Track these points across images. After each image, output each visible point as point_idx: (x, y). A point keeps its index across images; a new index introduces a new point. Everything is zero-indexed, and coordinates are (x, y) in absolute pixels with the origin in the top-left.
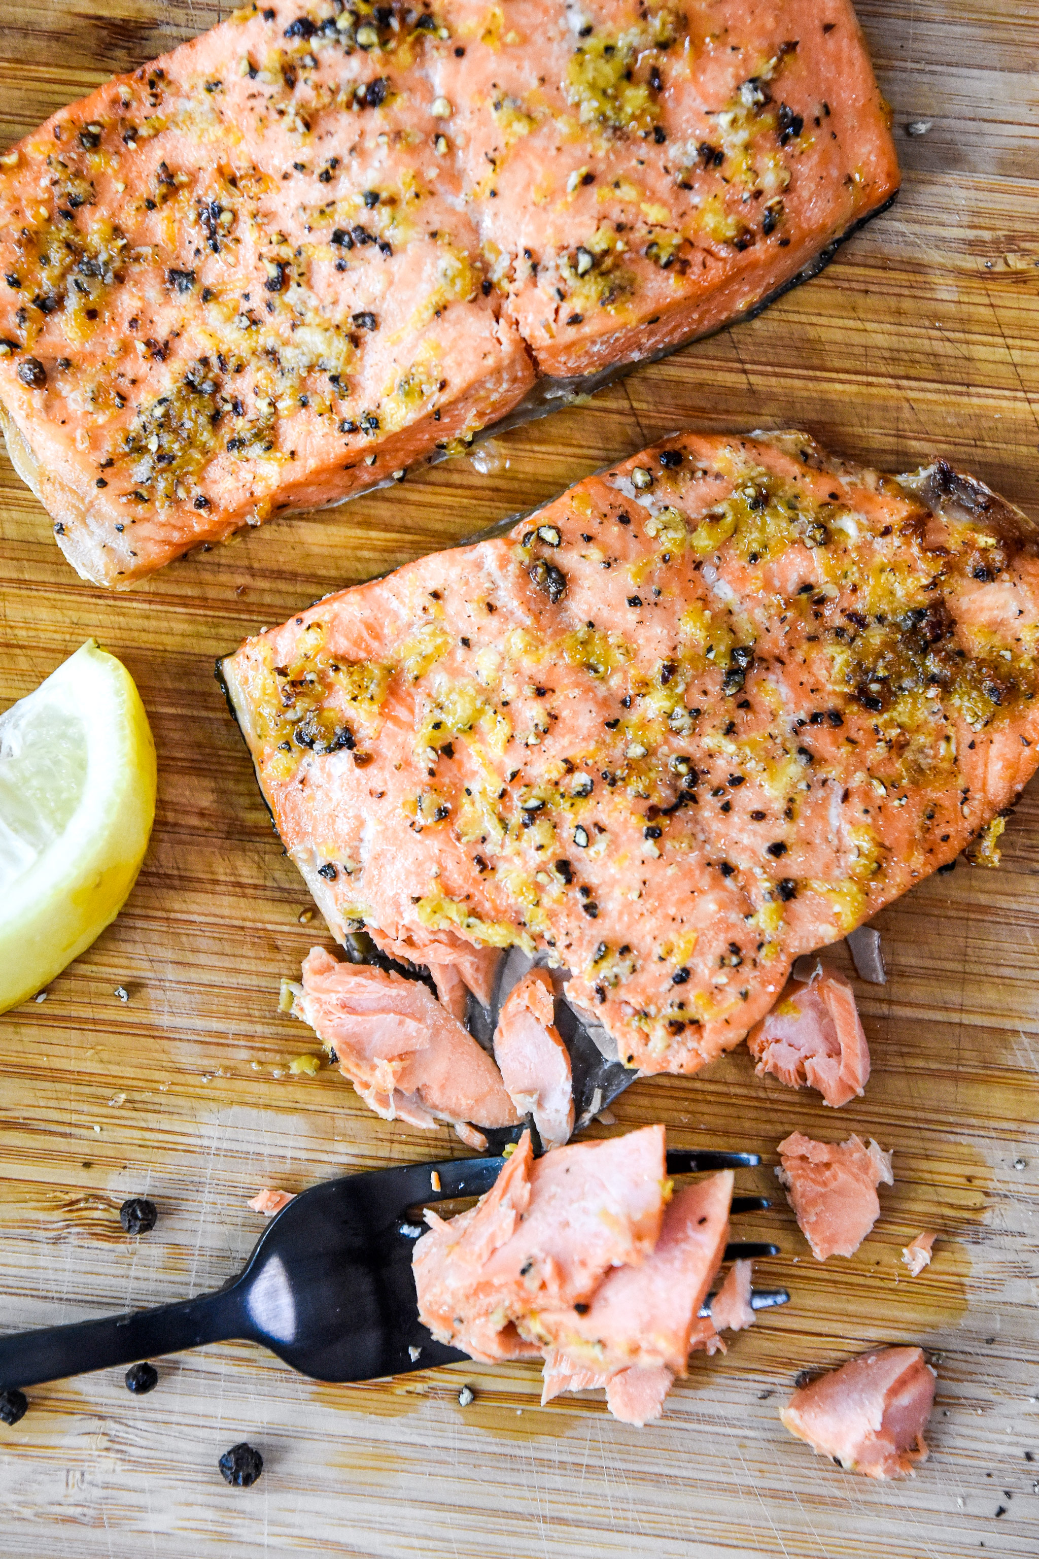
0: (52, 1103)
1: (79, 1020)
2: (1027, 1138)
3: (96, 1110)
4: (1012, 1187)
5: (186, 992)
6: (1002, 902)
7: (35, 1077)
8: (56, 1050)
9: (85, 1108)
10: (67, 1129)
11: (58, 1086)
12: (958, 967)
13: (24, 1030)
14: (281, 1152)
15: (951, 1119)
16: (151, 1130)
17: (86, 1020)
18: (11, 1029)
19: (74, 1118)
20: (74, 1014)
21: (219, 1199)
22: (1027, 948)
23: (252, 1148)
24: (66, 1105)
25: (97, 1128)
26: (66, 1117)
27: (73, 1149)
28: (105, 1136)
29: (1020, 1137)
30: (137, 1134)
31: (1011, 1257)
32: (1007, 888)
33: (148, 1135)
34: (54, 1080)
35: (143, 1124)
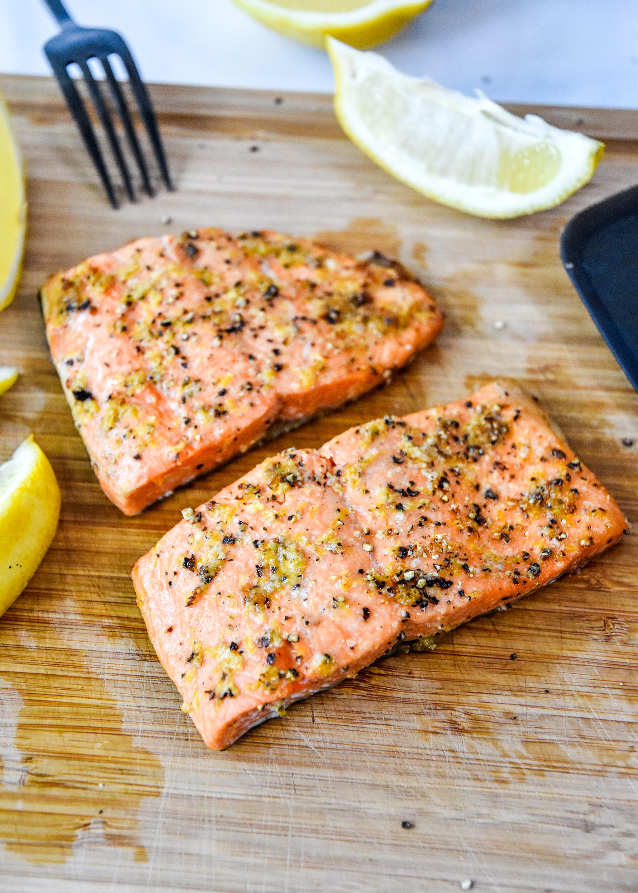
0: (77, 772)
1: (94, 728)
2: (608, 774)
3: (101, 774)
4: (603, 801)
5: (152, 712)
6: (579, 655)
7: (69, 759)
8: (81, 744)
9: (95, 774)
10: (85, 786)
11: (81, 763)
12: (560, 687)
13: (65, 735)
14: (202, 794)
15: (566, 765)
16: (131, 784)
17: (98, 728)
18: (58, 734)
19: (90, 779)
20: (92, 725)
21: (167, 820)
22: (596, 678)
23: (186, 793)
24: (85, 772)
25: (101, 785)
26: (84, 779)
27: (88, 796)
28: (106, 789)
29: (605, 774)
30: (123, 787)
31: (608, 839)
32: (580, 648)
33: (129, 787)
34: (79, 760)
35: (127, 782)
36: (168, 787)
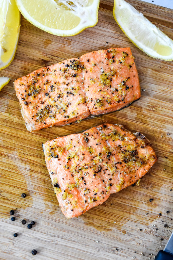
0: (13, 197)
1: (18, 187)
2: (138, 223)
3: (18, 199)
4: (135, 229)
5: (32, 186)
6: (139, 191)
7: (11, 194)
8: (14, 191)
9: (17, 199)
10: (14, 201)
11: (14, 195)
12: (132, 199)
13: (10, 187)
14: (41, 209)
15: (128, 219)
16: (25, 203)
17: (19, 187)
18: (9, 187)
19: (15, 200)
20: (17, 186)
21: (32, 213)
22: (142, 198)
23: (37, 208)
24: (14, 198)
25: (18, 202)
26: (14, 200)
27: (14, 204)
28: (19, 203)
29: (137, 222)
30: (23, 203)
31: (133, 238)
32: (140, 190)
33: (24, 204)
34: (13, 194)
35: (24, 202)
36: (33, 205)
